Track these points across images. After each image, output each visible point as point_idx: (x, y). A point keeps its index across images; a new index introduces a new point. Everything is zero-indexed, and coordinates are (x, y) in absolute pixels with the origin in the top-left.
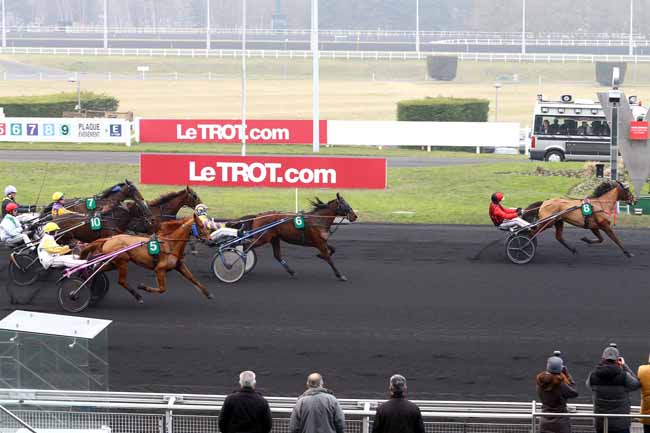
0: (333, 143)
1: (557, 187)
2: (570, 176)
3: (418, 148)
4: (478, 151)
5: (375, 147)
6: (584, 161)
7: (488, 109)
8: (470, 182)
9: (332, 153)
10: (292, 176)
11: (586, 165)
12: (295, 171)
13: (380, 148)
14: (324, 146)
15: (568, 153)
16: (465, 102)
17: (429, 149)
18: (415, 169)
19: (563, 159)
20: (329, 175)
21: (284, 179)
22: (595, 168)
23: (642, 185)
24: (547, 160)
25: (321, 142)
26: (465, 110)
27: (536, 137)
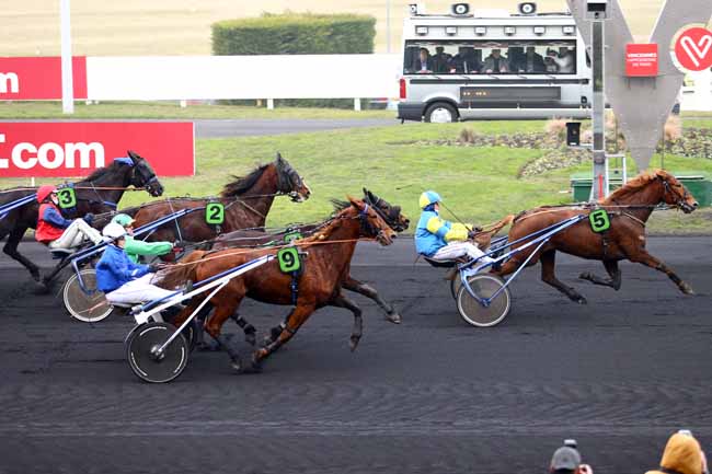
0: (98, 98)
1: (498, 164)
2: (520, 145)
3: (251, 102)
4: (357, 105)
5: (176, 104)
6: (545, 119)
7: (374, 32)
8: (342, 160)
9: (97, 116)
10: (25, 156)
11: (548, 126)
12: (31, 148)
13: (183, 104)
14: (83, 103)
15: (465, 105)
16: (333, 21)
17: (270, 104)
18: (245, 139)
19: (456, 117)
20: (92, 154)
21: (11, 163)
22: (566, 131)
23: (648, 158)
24: (428, 120)
25: (76, 96)
26: (334, 34)
27: (407, 79)
